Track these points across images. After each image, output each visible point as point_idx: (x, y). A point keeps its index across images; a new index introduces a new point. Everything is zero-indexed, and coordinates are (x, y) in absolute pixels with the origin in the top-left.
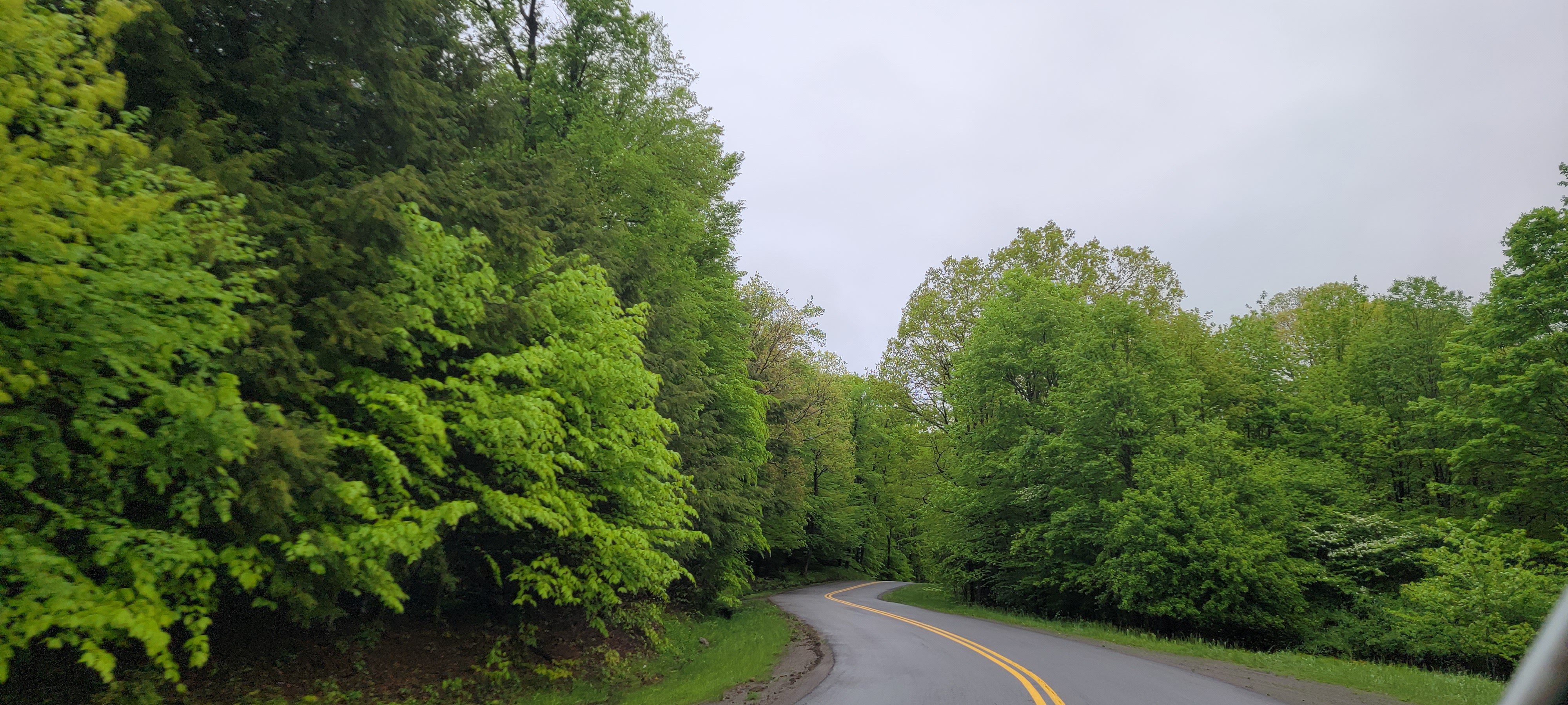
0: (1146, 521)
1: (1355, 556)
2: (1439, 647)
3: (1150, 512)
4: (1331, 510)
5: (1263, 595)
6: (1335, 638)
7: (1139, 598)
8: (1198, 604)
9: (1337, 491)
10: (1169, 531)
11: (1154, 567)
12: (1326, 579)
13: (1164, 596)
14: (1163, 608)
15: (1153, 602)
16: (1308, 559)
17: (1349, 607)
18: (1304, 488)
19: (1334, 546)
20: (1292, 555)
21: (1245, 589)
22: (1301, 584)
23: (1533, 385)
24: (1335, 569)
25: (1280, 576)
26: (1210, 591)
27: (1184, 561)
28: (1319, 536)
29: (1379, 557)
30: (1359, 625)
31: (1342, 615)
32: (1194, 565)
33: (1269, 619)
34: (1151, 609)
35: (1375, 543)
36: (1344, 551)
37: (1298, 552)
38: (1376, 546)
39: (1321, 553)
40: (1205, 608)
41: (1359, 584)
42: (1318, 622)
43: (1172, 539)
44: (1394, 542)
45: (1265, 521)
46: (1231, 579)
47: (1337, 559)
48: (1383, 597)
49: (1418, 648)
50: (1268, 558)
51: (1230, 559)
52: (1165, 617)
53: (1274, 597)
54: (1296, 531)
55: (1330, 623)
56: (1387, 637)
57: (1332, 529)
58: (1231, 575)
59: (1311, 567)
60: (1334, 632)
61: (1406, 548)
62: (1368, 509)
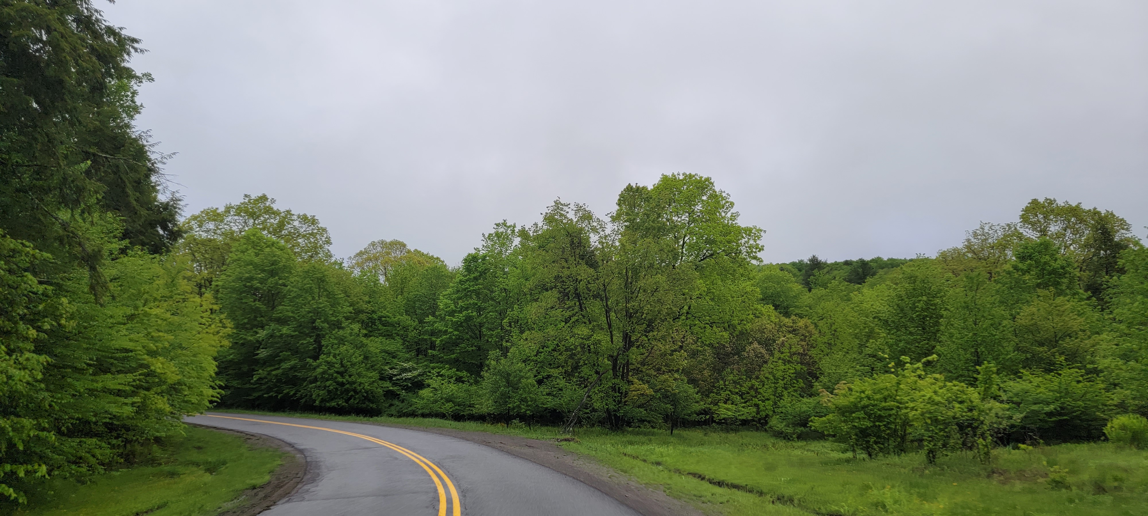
0: (329, 369)
1: (402, 379)
2: (427, 411)
3: (330, 365)
4: (395, 361)
5: (370, 396)
6: (393, 410)
7: (323, 400)
8: (347, 401)
9: (399, 353)
10: (337, 372)
11: (331, 387)
12: (392, 388)
13: (332, 400)
14: (333, 404)
15: (328, 402)
16: (386, 381)
17: (398, 398)
18: (386, 352)
19: (395, 375)
20: (380, 379)
21: (365, 395)
22: (384, 391)
23: (464, 318)
24: (395, 384)
25: (377, 388)
26: (352, 396)
27: (342, 384)
28: (390, 372)
29: (410, 379)
30: (401, 405)
31: (396, 402)
32: (348, 386)
33: (371, 405)
34: (328, 404)
35: (409, 374)
36: (398, 377)
37: (382, 378)
38: (409, 375)
39: (390, 378)
40: (350, 402)
41: (402, 389)
42: (387, 405)
43: (339, 376)
44: (416, 373)
45: (372, 366)
46: (360, 391)
47: (396, 380)
48: (410, 394)
49: (420, 412)
50: (373, 382)
51: (361, 383)
52: (334, 407)
53: (373, 397)
54: (382, 370)
55: (391, 405)
56: (410, 409)
57: (395, 368)
58: (361, 389)
59: (387, 384)
60: (393, 408)
61: (419, 375)
62: (408, 360)
